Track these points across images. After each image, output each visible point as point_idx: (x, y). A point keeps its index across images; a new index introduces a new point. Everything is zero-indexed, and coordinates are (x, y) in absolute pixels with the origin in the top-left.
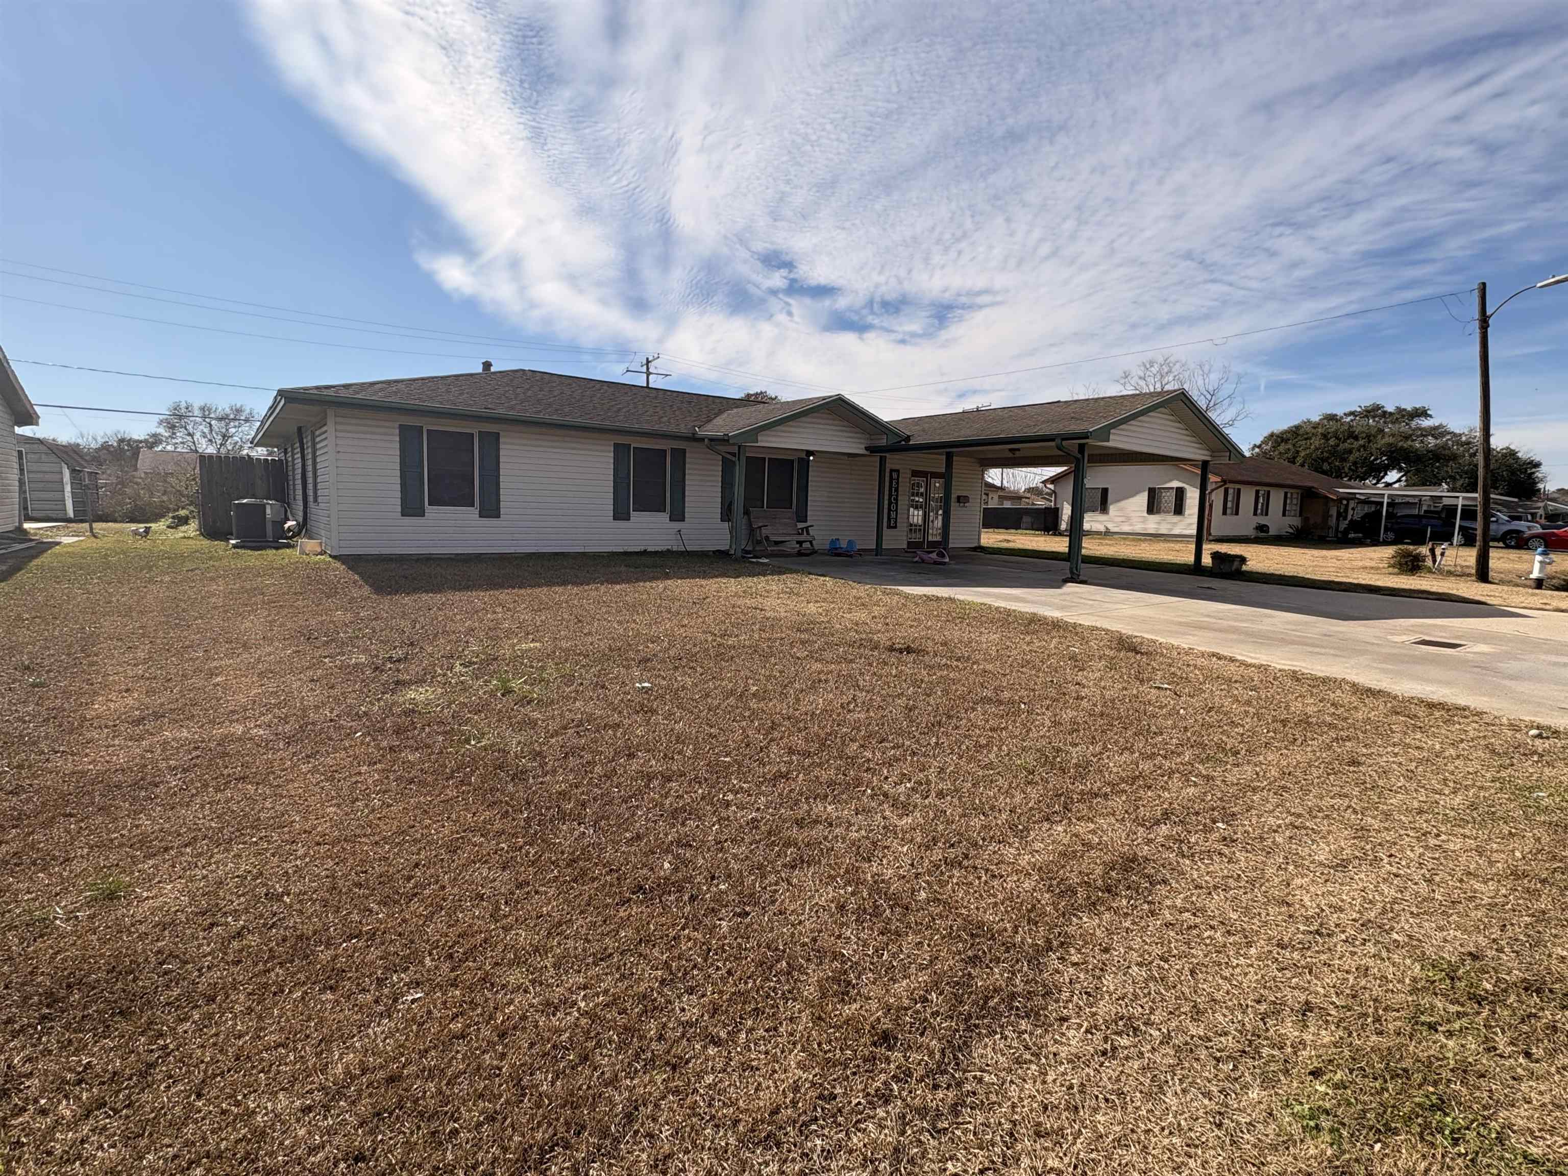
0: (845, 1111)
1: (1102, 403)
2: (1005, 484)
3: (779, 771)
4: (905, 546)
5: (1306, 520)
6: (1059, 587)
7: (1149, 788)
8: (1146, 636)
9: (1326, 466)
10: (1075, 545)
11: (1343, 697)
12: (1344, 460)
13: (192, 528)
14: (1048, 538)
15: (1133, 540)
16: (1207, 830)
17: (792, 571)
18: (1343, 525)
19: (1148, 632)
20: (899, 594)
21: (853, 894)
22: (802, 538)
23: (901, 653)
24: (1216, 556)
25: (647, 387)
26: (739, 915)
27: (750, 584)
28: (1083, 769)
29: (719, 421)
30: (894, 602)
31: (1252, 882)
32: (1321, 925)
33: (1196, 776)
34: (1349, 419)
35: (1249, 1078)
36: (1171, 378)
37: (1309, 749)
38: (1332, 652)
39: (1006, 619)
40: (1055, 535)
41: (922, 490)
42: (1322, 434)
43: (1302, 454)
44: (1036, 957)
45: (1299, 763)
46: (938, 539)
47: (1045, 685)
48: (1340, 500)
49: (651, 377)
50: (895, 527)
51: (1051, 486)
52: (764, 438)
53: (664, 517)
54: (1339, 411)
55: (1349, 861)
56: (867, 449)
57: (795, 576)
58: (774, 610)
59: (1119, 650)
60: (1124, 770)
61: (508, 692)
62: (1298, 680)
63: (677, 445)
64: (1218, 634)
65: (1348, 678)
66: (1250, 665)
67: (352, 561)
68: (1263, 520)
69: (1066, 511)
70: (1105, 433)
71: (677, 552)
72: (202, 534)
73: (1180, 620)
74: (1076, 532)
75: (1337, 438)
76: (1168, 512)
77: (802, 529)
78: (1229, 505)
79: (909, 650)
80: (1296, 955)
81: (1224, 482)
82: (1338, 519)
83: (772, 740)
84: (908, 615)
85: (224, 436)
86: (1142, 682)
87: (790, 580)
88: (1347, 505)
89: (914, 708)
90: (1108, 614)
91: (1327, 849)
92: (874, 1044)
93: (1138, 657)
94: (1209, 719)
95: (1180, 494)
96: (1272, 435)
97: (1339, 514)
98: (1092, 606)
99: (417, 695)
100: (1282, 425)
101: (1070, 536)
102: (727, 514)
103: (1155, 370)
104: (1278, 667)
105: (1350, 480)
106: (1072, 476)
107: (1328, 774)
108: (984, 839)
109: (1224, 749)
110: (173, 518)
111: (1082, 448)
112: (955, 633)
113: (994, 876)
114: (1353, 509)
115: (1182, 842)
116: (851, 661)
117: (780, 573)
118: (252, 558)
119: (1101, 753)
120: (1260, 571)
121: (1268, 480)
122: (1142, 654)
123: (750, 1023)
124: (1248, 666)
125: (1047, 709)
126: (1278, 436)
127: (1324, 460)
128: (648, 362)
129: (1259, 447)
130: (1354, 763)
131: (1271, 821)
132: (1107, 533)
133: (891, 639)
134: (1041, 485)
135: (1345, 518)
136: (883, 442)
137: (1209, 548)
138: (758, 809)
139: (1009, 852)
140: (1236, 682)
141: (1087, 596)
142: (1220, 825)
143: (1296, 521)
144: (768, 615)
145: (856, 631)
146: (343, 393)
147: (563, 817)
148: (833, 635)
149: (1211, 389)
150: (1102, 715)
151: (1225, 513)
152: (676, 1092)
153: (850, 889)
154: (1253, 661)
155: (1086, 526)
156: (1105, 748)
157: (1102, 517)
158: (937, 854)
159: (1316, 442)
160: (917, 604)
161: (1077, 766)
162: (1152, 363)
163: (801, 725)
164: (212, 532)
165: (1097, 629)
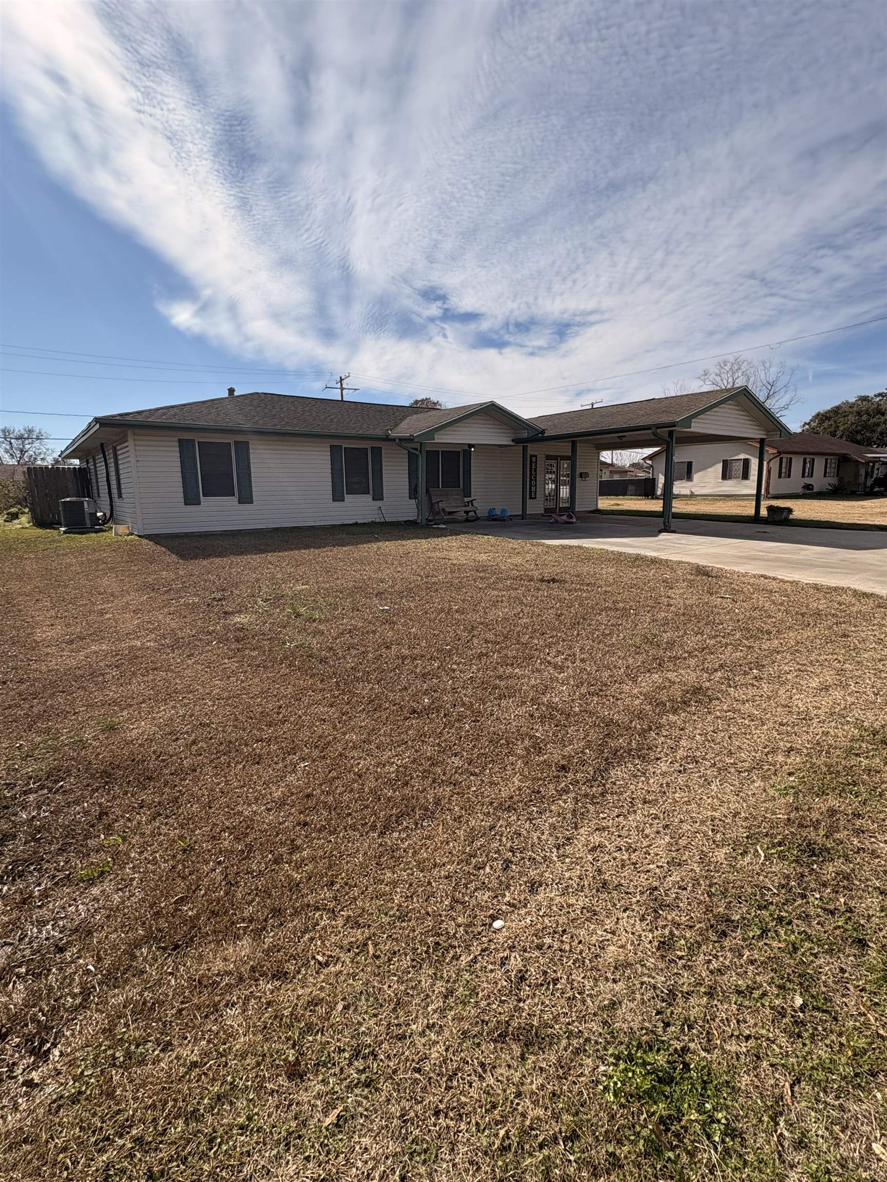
0: (546, 797)
1: (686, 399)
2: (615, 461)
3: (481, 652)
4: (543, 512)
5: (841, 480)
6: (656, 536)
7: (712, 653)
8: (716, 566)
9: (859, 437)
10: (667, 505)
11: (847, 598)
12: (873, 431)
13: (24, 519)
14: (648, 502)
15: (712, 500)
16: (745, 673)
17: (464, 533)
18: (870, 482)
19: (716, 563)
20: (543, 545)
21: (537, 709)
22: (467, 509)
23: (549, 583)
24: (770, 509)
25: (342, 400)
26: (474, 721)
27: (437, 543)
28: (671, 644)
29: (404, 425)
30: (540, 551)
31: (769, 698)
32: (806, 715)
33: (743, 647)
34: (878, 399)
35: (755, 778)
36: (740, 374)
37: (817, 629)
38: (845, 571)
39: (618, 558)
40: (653, 498)
41: (554, 469)
42: (857, 412)
43: (841, 428)
44: (643, 733)
45: (809, 637)
46: (567, 505)
47: (646, 599)
48: (868, 463)
49: (344, 392)
50: (535, 498)
51: (650, 462)
52: (440, 437)
53: (368, 498)
54: (871, 394)
55: (830, 686)
56: (513, 441)
57: (466, 535)
58: (457, 559)
59: (697, 575)
60: (697, 645)
61: (298, 615)
62: (818, 589)
63: (376, 444)
64: (767, 563)
65: (852, 587)
66: (787, 582)
67: (155, 538)
68: (808, 481)
69: (661, 480)
70: (687, 422)
71: (379, 523)
72: (34, 525)
73: (741, 554)
74: (668, 498)
75: (868, 414)
76: (737, 478)
77: (468, 502)
78: (783, 470)
79: (554, 581)
80: (789, 728)
81: (779, 453)
82: (866, 478)
83: (473, 636)
84: (551, 558)
85: (22, 451)
86: (711, 594)
87: (464, 539)
88: (873, 467)
89: (562, 614)
90: (692, 552)
91: (818, 681)
92: (558, 771)
93: (710, 579)
94: (756, 614)
95: (746, 462)
96: (818, 414)
97: (867, 474)
98: (678, 547)
99: (240, 619)
100: (826, 406)
101: (664, 499)
102: (413, 493)
103: (727, 368)
104: (805, 582)
105: (877, 447)
106: (665, 454)
107: (827, 643)
108: (611, 683)
109: (762, 631)
110: (8, 514)
111: (671, 433)
112: (585, 569)
113: (617, 699)
114: (878, 469)
115: (729, 680)
116: (516, 589)
117: (456, 534)
118: (83, 540)
119: (683, 636)
120: (803, 518)
121: (812, 450)
122: (712, 577)
123: (491, 766)
124: (784, 582)
125: (648, 612)
126: (823, 415)
127: (857, 432)
128: (341, 380)
129: (808, 424)
130: (845, 636)
131: (787, 668)
132: (692, 496)
133: (540, 575)
134: (641, 461)
135: (871, 477)
136: (525, 435)
137: (764, 504)
138: (473, 672)
139: (626, 688)
140: (775, 592)
141: (675, 541)
142: (755, 671)
143: (834, 481)
144: (455, 562)
145: (517, 570)
146: (140, 418)
147: (358, 679)
148: (501, 573)
149: (771, 381)
150: (684, 614)
151: (780, 477)
152: (458, 794)
153: (535, 707)
154: (789, 579)
155: (676, 490)
156: (685, 633)
157: (689, 484)
158: (584, 690)
159: (852, 419)
160: (556, 552)
161: (667, 643)
162: (725, 363)
163: (491, 627)
164: (40, 522)
165: (683, 562)
